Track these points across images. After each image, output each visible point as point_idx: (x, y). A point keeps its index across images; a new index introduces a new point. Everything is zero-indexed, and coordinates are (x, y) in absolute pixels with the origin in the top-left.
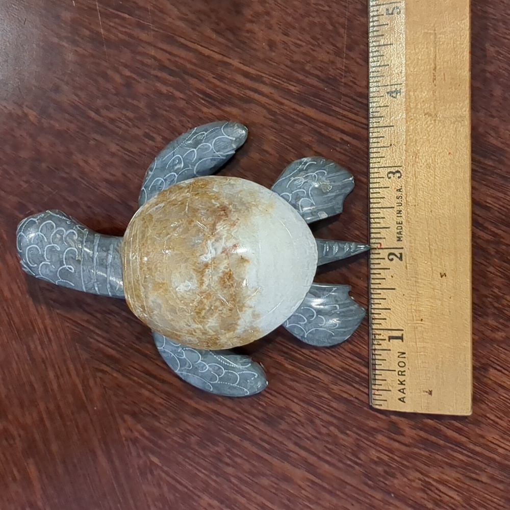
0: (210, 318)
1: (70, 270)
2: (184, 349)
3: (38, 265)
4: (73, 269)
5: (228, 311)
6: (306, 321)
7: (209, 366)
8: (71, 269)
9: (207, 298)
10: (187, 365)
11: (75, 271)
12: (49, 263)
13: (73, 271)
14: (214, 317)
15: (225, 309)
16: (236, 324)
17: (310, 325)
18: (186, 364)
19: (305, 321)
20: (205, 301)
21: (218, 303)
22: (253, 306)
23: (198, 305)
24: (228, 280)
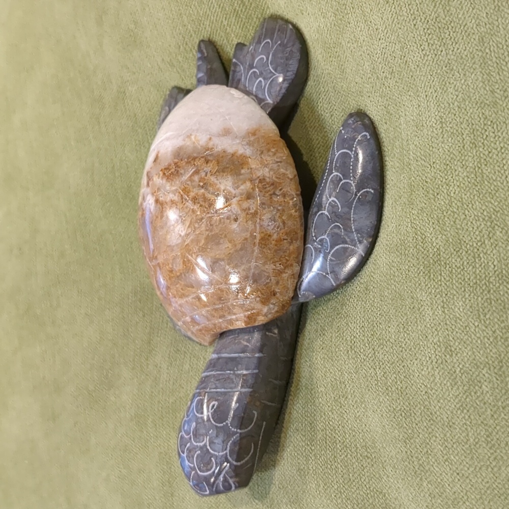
0: (217, 186)
1: (215, 407)
2: (314, 238)
3: (213, 455)
4: (214, 403)
5: (208, 165)
6: (260, 79)
7: (330, 198)
8: (213, 406)
9: (188, 193)
10: (336, 231)
11: (216, 401)
12: (208, 437)
13: (216, 403)
14: (216, 181)
15: (205, 169)
16: (233, 155)
17: (264, 73)
18: (337, 234)
19: (260, 81)
20: (192, 194)
21: (196, 178)
22: (208, 137)
23: (198, 203)
24: (170, 170)
